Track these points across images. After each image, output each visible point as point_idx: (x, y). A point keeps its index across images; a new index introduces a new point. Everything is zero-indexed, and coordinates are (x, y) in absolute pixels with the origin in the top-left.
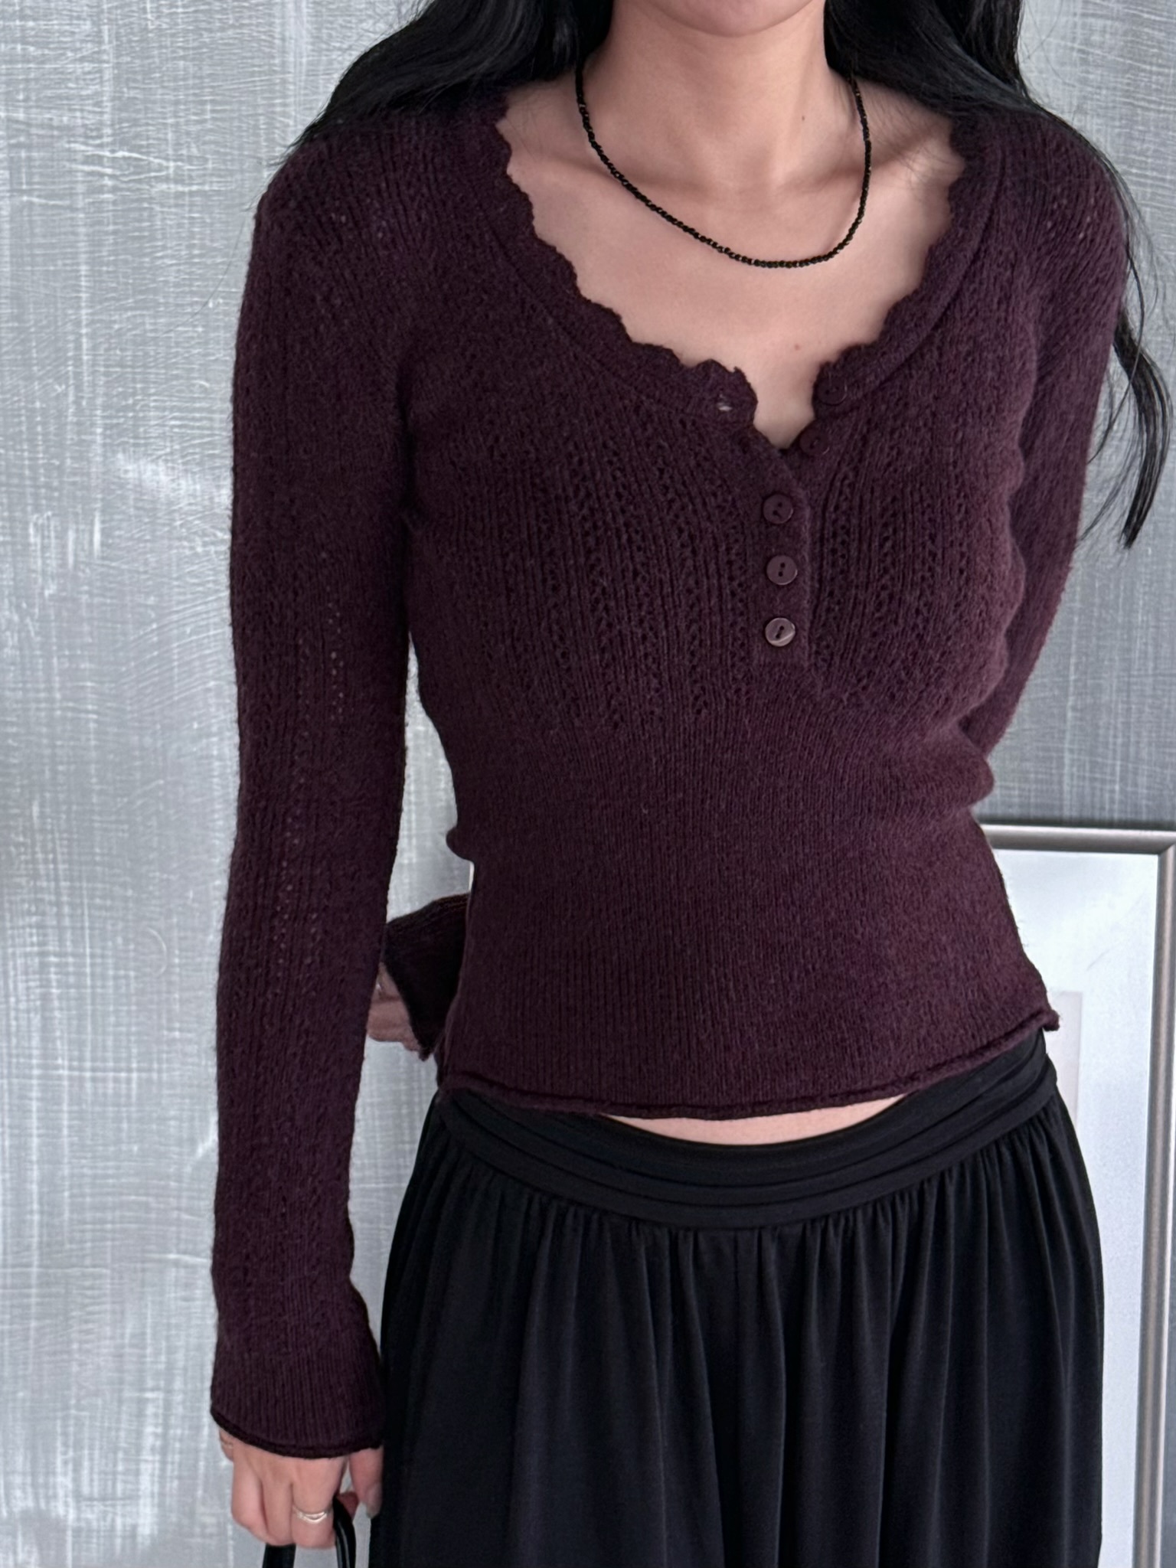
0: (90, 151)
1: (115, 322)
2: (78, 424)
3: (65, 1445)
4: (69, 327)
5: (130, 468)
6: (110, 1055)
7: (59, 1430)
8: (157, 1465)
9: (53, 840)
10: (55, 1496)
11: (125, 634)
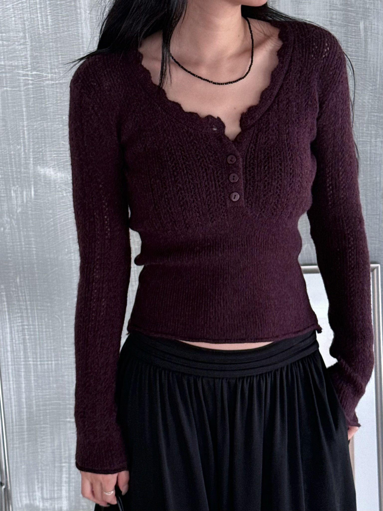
0: (25, 73)
1: (34, 125)
2: (25, 158)
3: (38, 482)
4: (21, 128)
5: (42, 170)
6: (45, 356)
7: (36, 477)
8: (67, 487)
9: (24, 289)
10: (36, 499)
11: (43, 223)
